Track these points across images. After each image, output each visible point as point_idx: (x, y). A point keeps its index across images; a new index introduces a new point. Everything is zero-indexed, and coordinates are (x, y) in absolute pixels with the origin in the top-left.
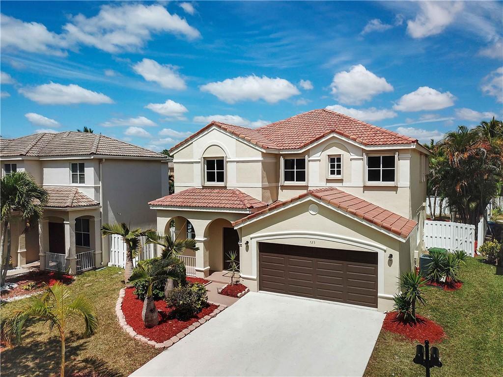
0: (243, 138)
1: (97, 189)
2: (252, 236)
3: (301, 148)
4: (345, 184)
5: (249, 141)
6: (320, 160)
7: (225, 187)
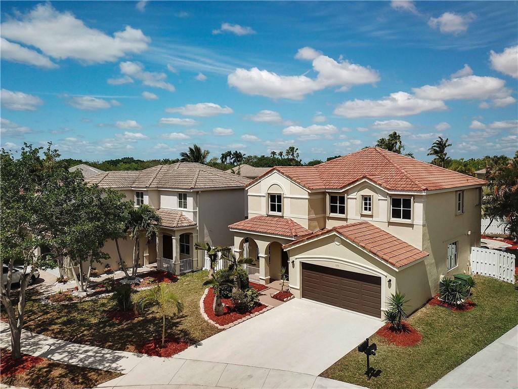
0: (295, 181)
1: (195, 213)
2: (296, 257)
3: (341, 188)
4: (374, 219)
5: (299, 183)
6: (356, 199)
7: (282, 217)
